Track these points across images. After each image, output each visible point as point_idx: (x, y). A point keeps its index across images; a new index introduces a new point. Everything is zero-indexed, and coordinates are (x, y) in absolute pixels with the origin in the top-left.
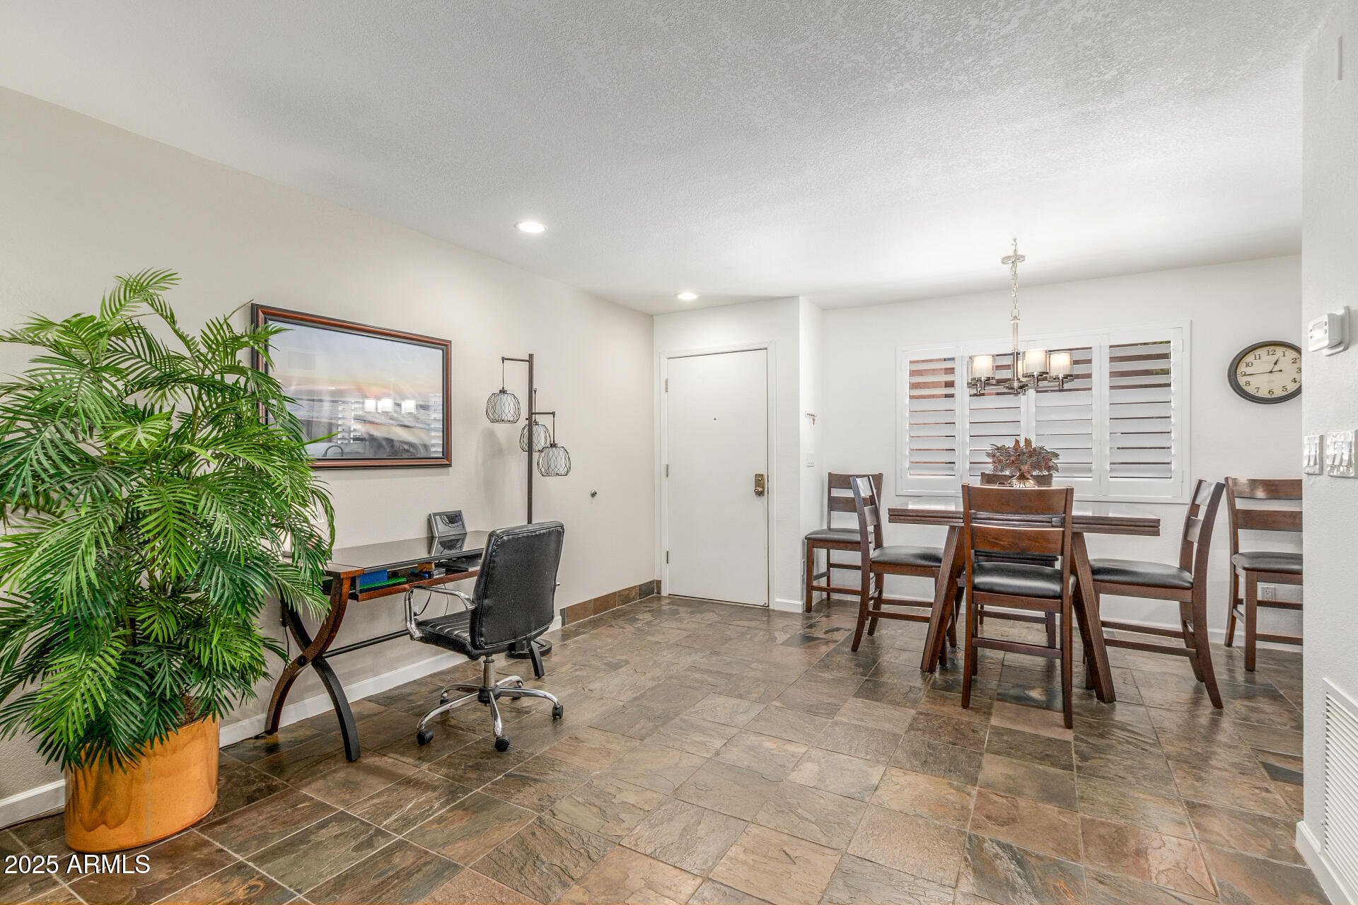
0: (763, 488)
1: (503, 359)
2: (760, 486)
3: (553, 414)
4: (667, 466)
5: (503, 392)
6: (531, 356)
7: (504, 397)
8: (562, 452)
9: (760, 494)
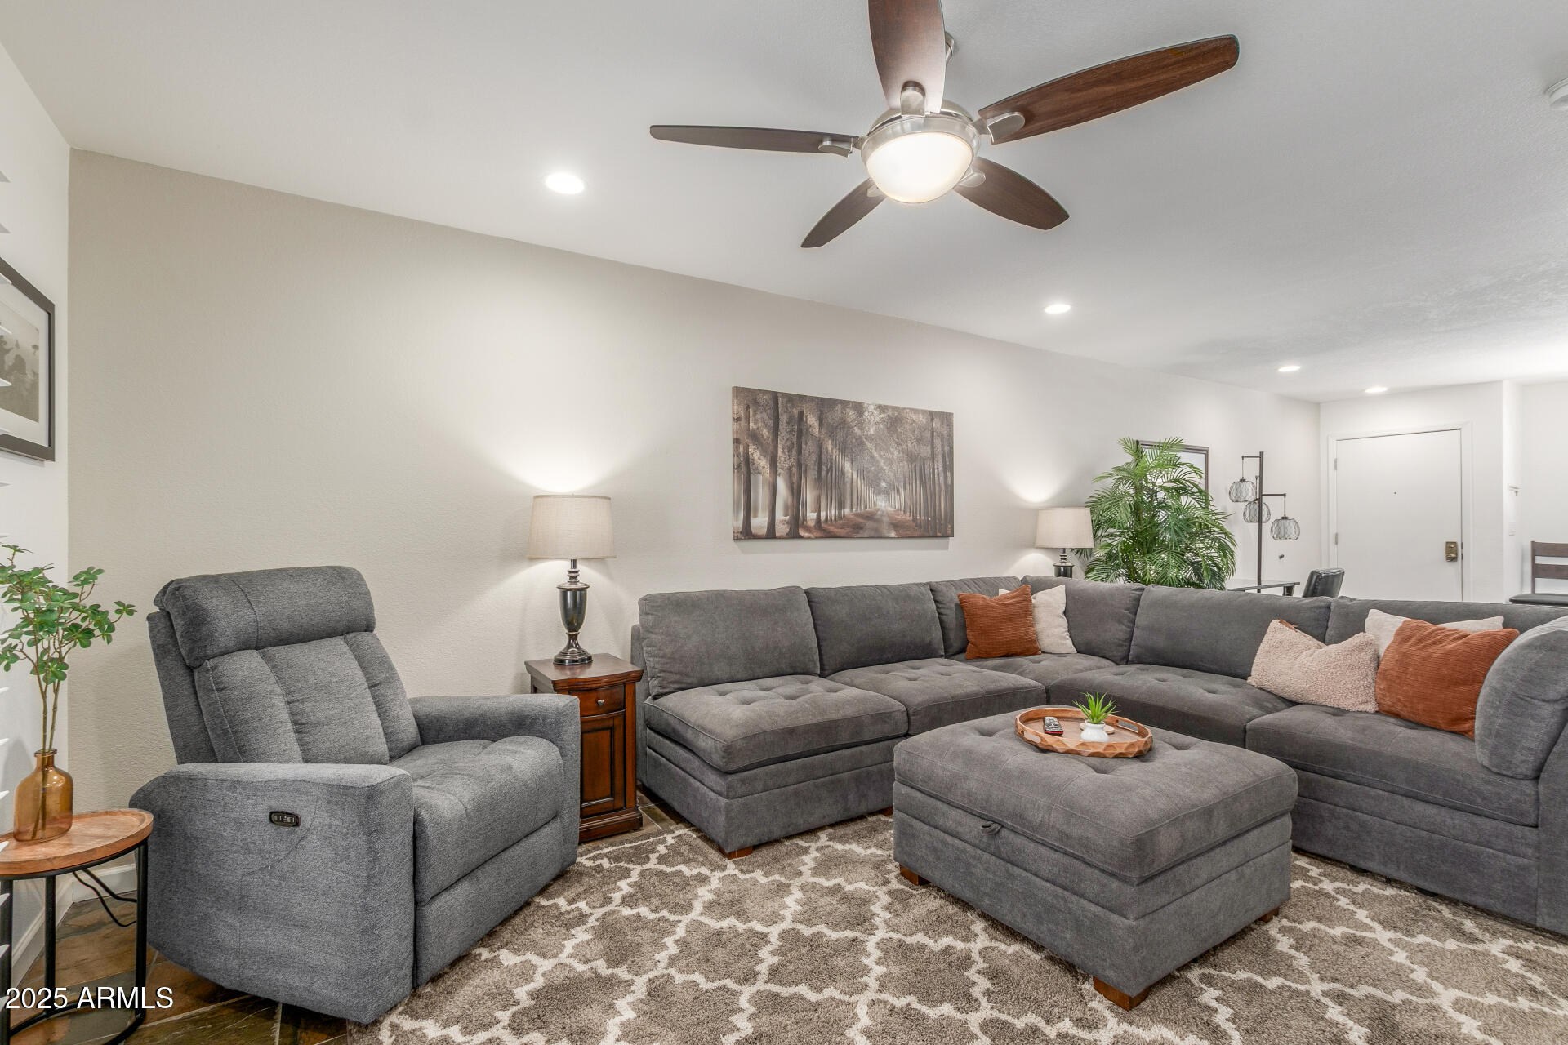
0: (1457, 554)
1: (1243, 457)
2: (1452, 553)
3: (1285, 495)
4: (1337, 534)
5: (1243, 480)
6: (1262, 454)
7: (1243, 485)
8: (1292, 524)
9: (1453, 559)
